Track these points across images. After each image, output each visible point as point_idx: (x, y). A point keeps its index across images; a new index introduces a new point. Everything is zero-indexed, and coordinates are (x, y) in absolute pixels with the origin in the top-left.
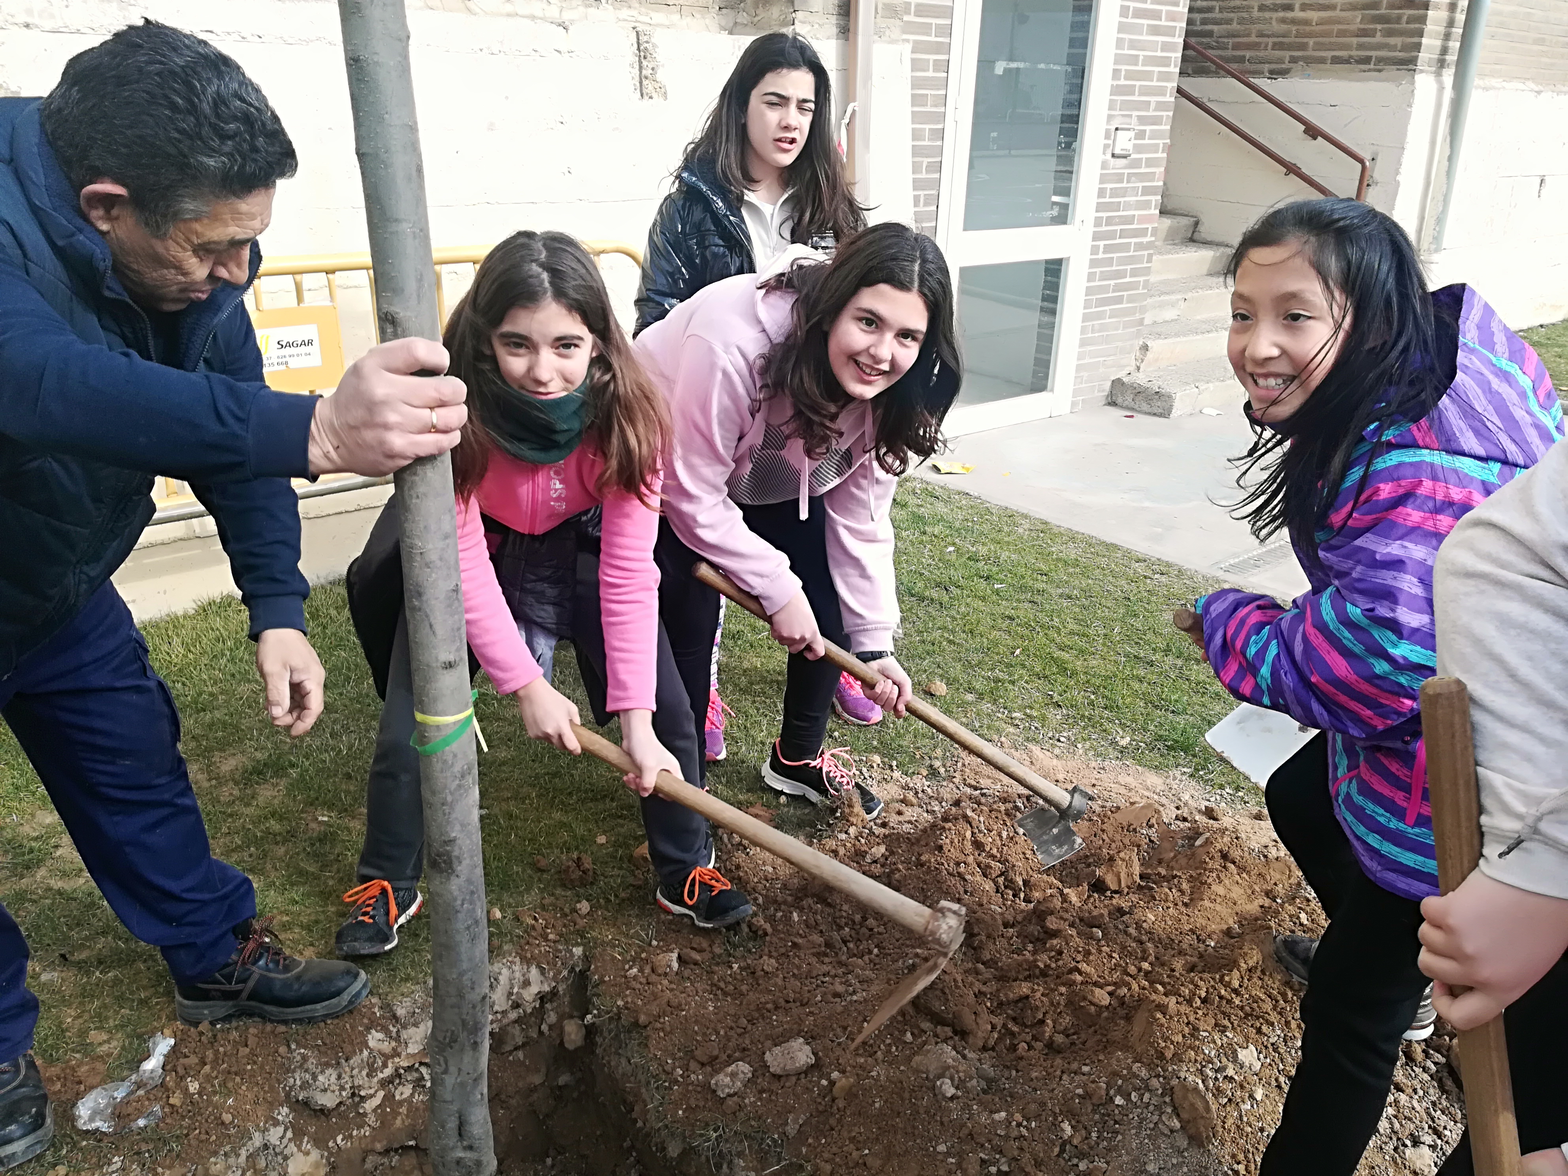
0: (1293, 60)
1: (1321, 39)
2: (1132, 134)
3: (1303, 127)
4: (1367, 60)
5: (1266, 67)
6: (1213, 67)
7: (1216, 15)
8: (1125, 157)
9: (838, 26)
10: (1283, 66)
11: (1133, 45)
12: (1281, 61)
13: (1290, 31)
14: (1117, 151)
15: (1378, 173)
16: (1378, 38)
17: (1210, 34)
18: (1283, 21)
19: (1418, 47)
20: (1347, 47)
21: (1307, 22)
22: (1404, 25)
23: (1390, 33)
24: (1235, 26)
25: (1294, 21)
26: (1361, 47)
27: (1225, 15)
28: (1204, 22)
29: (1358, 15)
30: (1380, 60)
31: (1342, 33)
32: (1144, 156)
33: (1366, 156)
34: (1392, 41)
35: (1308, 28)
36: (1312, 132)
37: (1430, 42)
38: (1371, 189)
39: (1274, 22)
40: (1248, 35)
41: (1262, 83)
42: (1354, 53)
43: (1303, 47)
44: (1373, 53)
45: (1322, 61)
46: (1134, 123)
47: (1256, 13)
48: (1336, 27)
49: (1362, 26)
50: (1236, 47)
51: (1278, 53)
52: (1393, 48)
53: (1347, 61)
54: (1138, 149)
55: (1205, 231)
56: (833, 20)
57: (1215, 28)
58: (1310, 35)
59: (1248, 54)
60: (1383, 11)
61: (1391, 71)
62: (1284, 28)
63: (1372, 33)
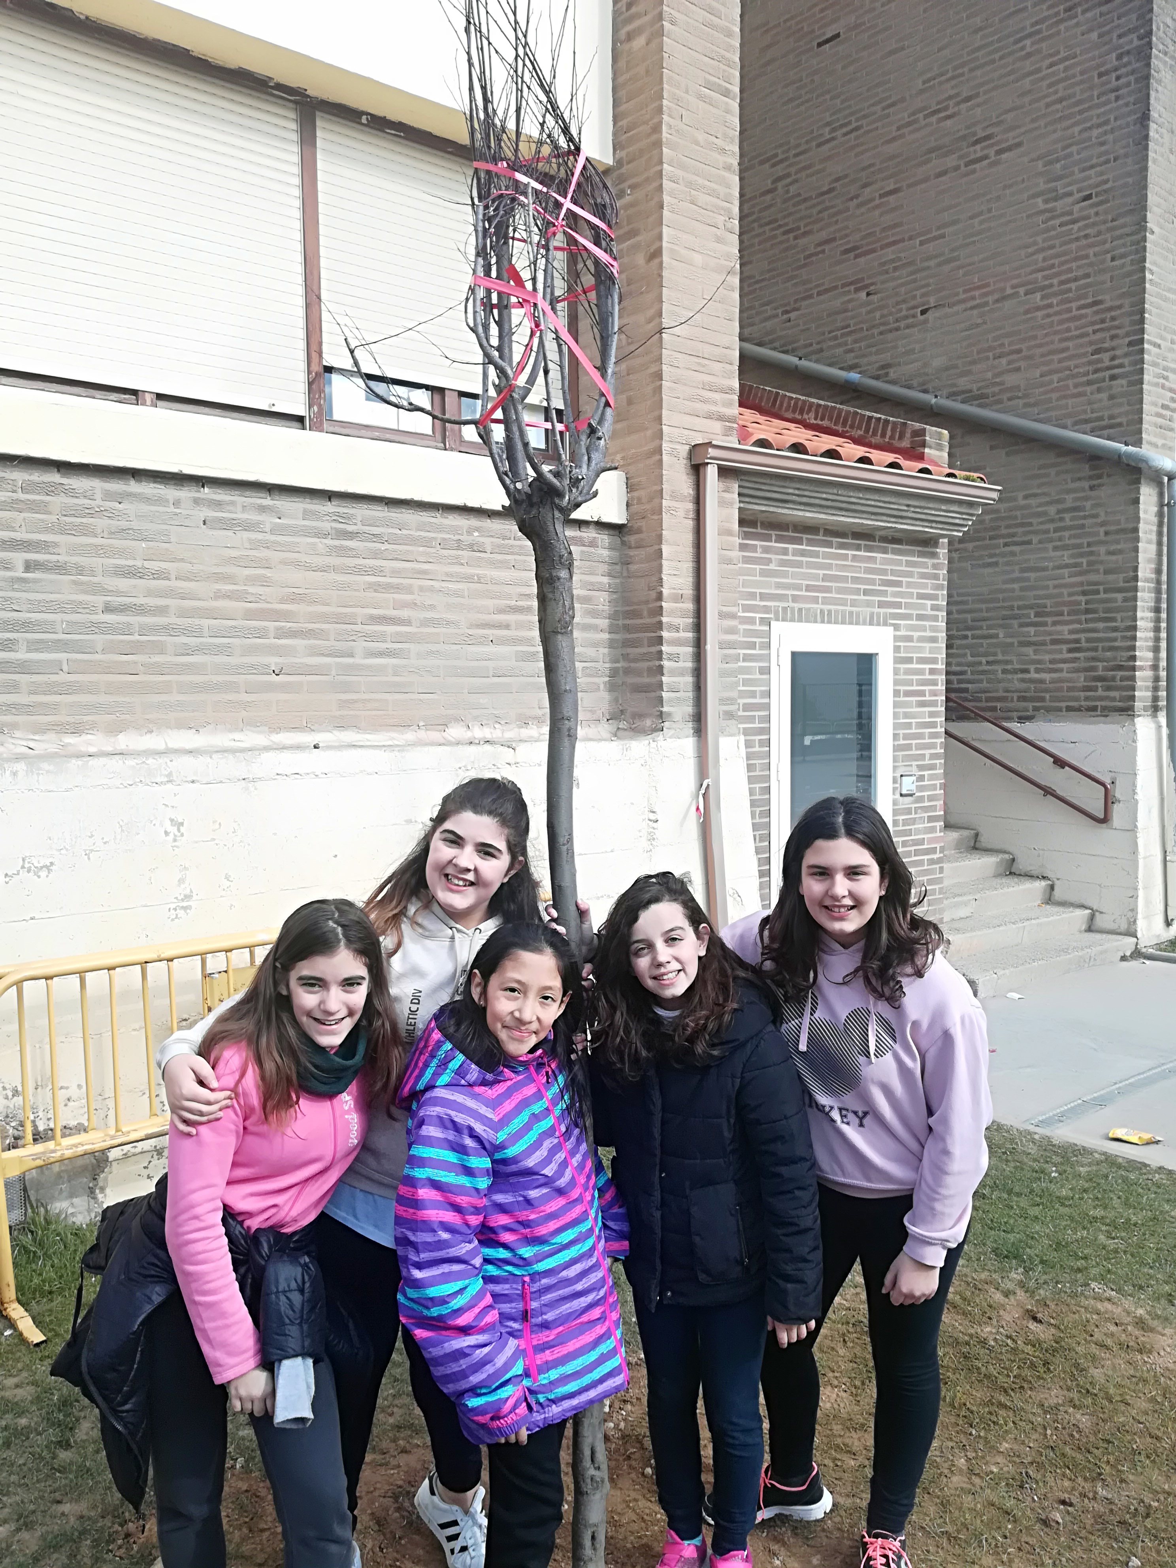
0: (1036, 709)
1: (1055, 694)
2: (914, 778)
3: (1051, 760)
4: (1094, 709)
5: (1015, 714)
6: (973, 715)
7: (969, 676)
8: (911, 795)
9: (693, 728)
10: (1028, 714)
11: (906, 715)
12: (1026, 710)
13: (1030, 688)
14: (904, 792)
15: (1119, 792)
16: (1100, 692)
17: (966, 690)
18: (1023, 680)
19: (1133, 698)
20: (1077, 699)
21: (1042, 681)
22: (1119, 683)
23: (1109, 689)
24: (985, 685)
25: (1031, 681)
26: (1087, 699)
27: (976, 677)
28: (960, 682)
29: (1082, 676)
30: (1104, 708)
31: (1071, 689)
32: (926, 794)
33: (1107, 781)
34: (1113, 694)
35: (1043, 686)
36: (1059, 763)
37: (1142, 694)
38: (1115, 806)
39: (1016, 682)
40: (997, 691)
41: (1015, 726)
42: (1083, 703)
43: (1043, 699)
44: (1098, 703)
45: (1060, 709)
46: (914, 770)
47: (1000, 676)
48: (1065, 685)
49: (1086, 684)
50: (988, 700)
51: (1023, 704)
52: (1113, 699)
53: (1079, 709)
54: (921, 788)
55: (984, 841)
56: (690, 725)
57: (969, 686)
58: (1046, 691)
59: (999, 705)
60: (1100, 673)
61: (1116, 716)
62: (1024, 685)
63: (1095, 689)
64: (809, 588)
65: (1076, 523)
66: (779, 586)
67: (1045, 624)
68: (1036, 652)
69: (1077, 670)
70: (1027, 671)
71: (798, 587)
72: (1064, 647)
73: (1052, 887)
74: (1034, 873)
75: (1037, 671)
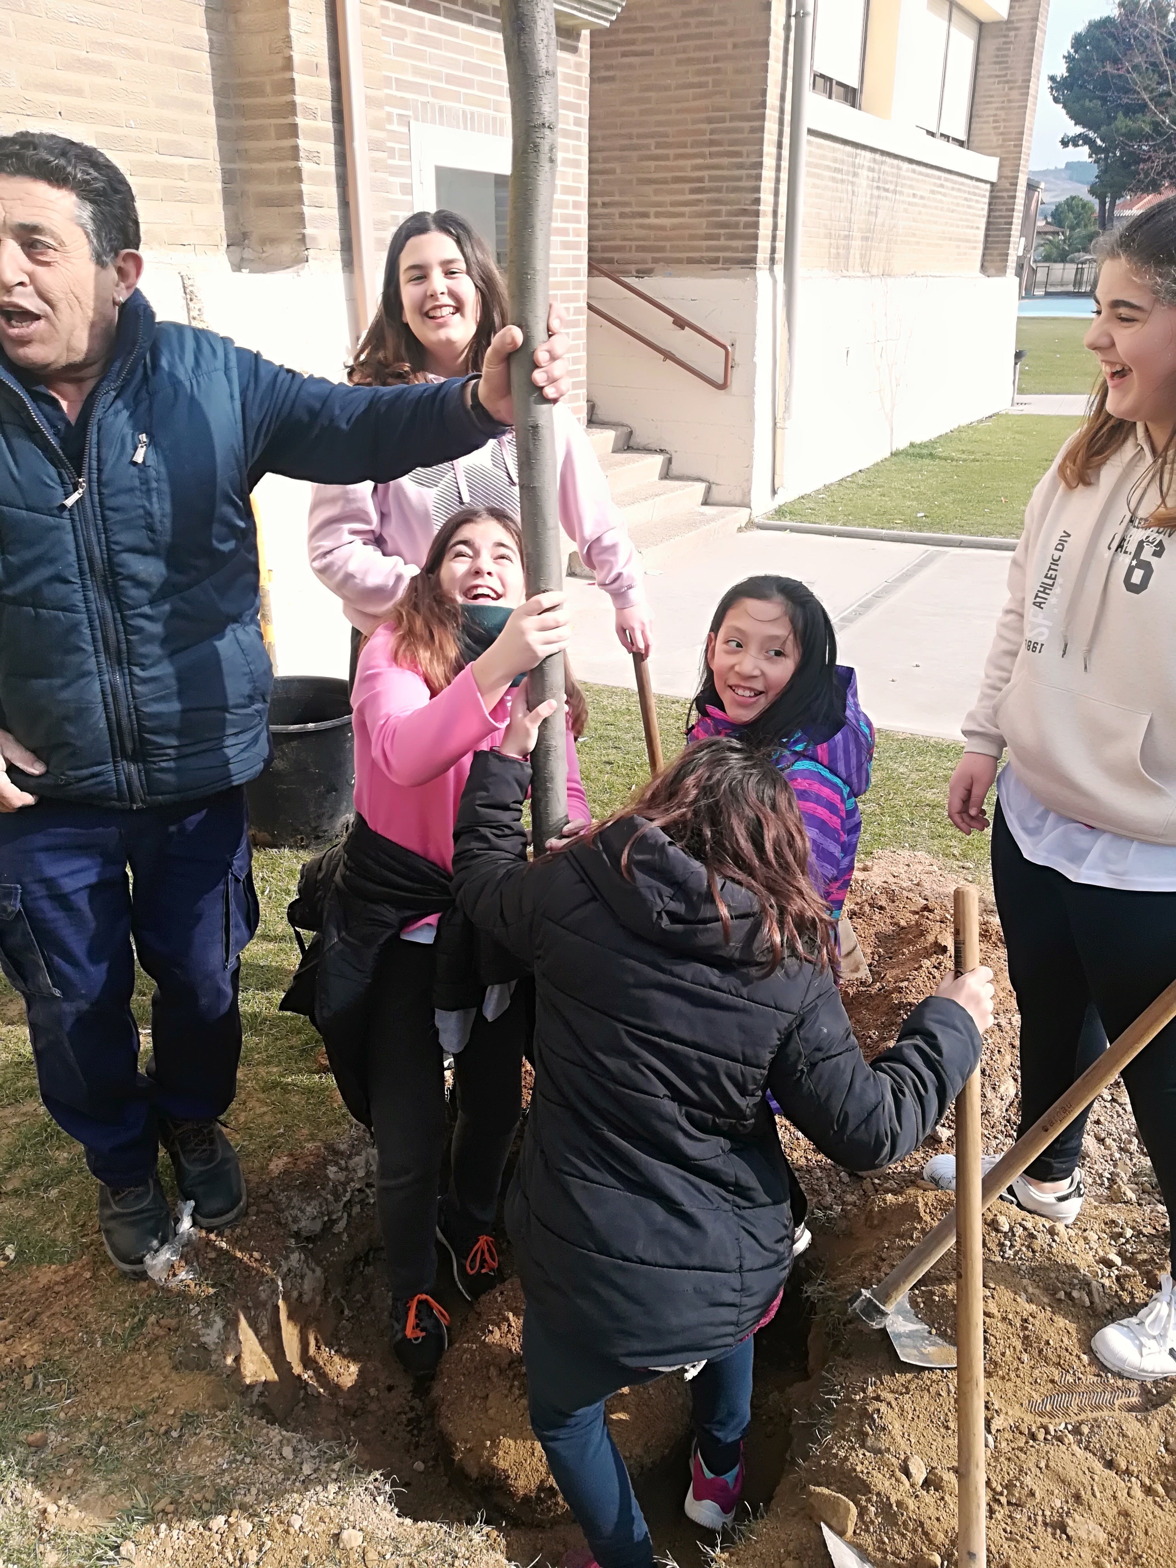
0: (656, 261)
1: (675, 243)
3: (672, 319)
4: (715, 261)
5: (634, 267)
9: (343, 261)
10: (647, 266)
12: (644, 262)
13: (649, 236)
15: (738, 356)
16: (722, 242)
18: (641, 226)
19: (755, 248)
20: (698, 249)
21: (662, 228)
22: (742, 230)
23: (731, 237)
25: (650, 227)
26: (709, 249)
29: (704, 221)
30: (727, 260)
31: (692, 237)
33: (727, 342)
34: (734, 243)
35: (663, 233)
36: (680, 323)
37: (763, 244)
38: (734, 370)
39: (634, 228)
40: (614, 239)
41: (631, 281)
42: (705, 254)
43: (662, 249)
44: (720, 255)
45: (679, 261)
47: (617, 220)
48: (687, 232)
49: (708, 231)
50: (605, 249)
51: (642, 255)
52: (735, 250)
53: (700, 261)
55: (601, 413)
56: (338, 254)
58: (667, 239)
59: (616, 256)
60: (723, 218)
61: (737, 269)
62: (643, 232)
63: (717, 237)
64: (450, 79)
65: (701, 30)
66: (417, 71)
67: (666, 158)
68: (656, 192)
69: (700, 215)
70: (645, 215)
71: (436, 76)
72: (687, 186)
73: (670, 461)
74: (653, 446)
75: (658, 215)
